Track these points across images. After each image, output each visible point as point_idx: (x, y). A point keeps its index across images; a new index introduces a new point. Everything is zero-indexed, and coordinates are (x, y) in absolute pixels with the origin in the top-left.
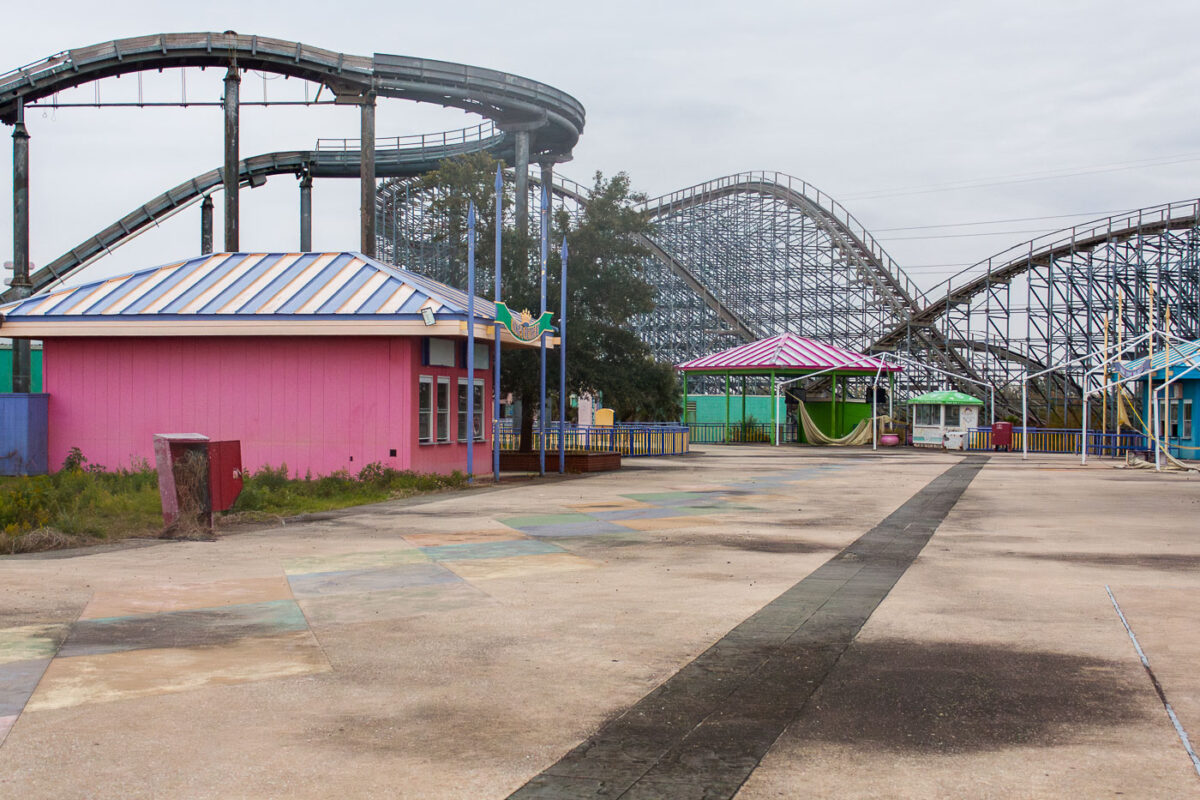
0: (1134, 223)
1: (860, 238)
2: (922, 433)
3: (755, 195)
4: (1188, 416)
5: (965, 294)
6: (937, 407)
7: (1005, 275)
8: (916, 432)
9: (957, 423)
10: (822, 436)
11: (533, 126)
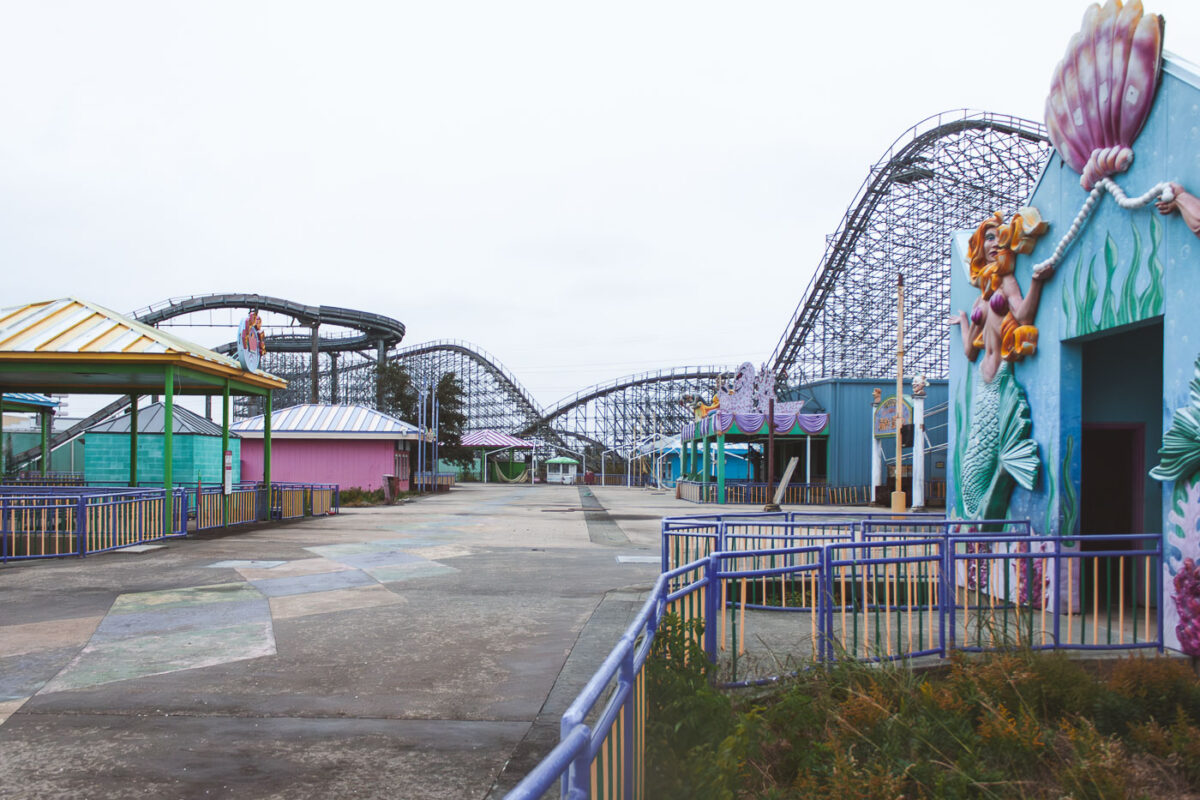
0: (644, 378)
1: (508, 377)
2: (552, 477)
3: (452, 352)
4: (670, 469)
5: (565, 410)
6: (558, 464)
7: (584, 401)
8: (549, 476)
9: (567, 472)
10: (505, 478)
11: (386, 337)
